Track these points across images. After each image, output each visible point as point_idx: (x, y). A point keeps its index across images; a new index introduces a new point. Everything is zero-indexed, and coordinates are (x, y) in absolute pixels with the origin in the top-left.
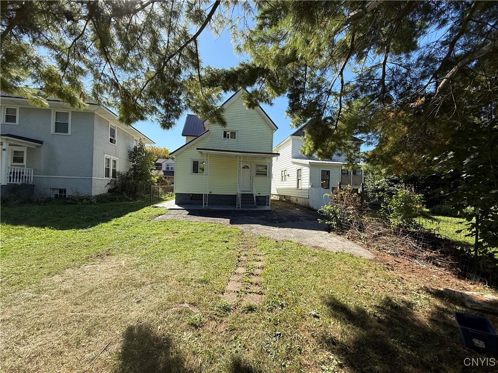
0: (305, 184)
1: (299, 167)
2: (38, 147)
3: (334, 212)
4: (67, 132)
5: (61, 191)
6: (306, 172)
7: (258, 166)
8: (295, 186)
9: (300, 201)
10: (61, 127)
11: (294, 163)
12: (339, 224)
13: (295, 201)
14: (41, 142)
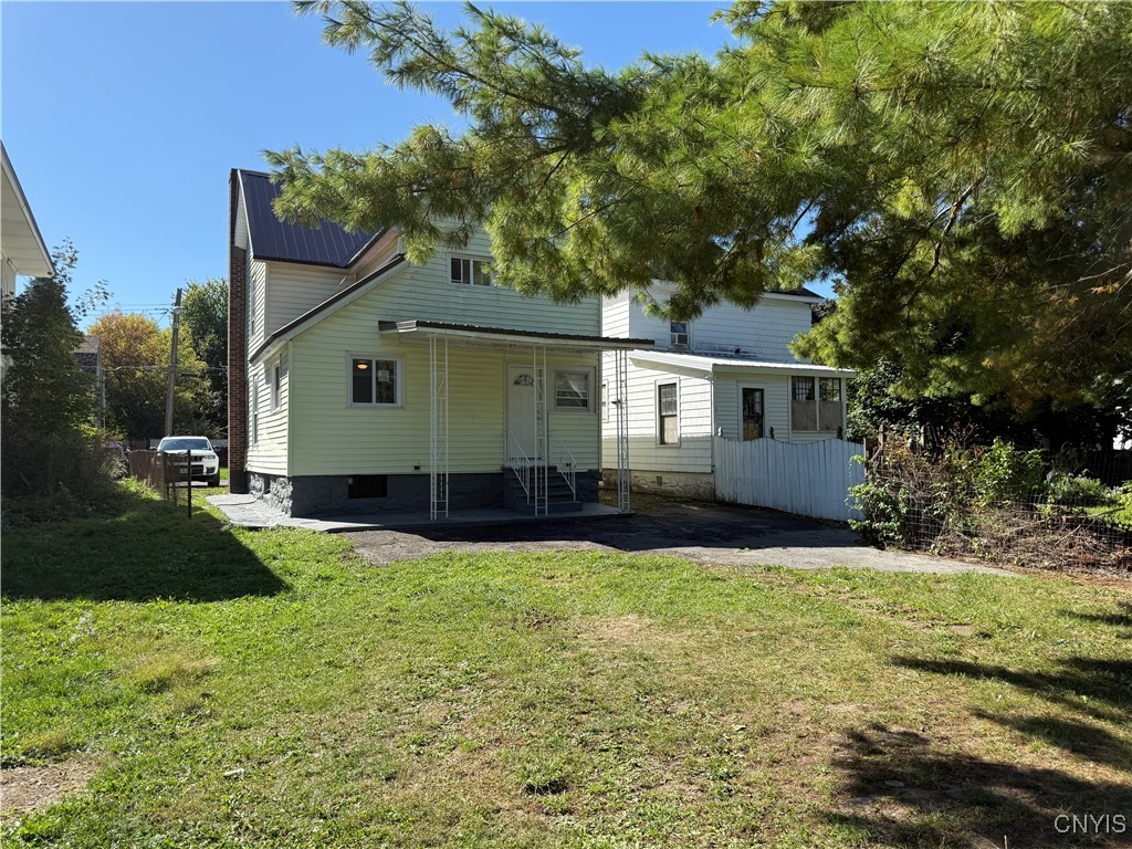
1: (666, 378)
6: (697, 394)
9: (674, 484)
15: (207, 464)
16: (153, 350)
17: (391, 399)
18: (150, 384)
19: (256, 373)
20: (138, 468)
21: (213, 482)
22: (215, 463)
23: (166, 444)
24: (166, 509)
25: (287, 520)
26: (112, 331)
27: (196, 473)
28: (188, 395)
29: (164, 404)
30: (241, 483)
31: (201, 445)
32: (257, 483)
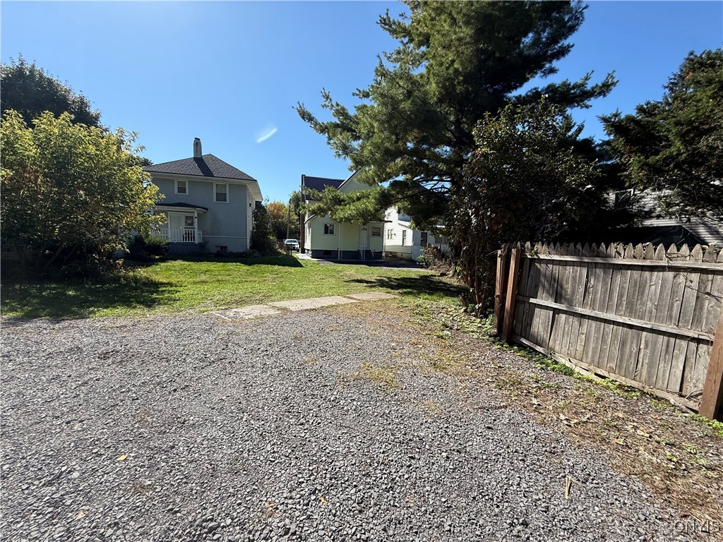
0: (409, 242)
1: (405, 229)
2: (204, 213)
3: (424, 259)
4: (226, 201)
5: (222, 248)
6: (410, 233)
7: (373, 228)
8: (401, 244)
9: (404, 256)
10: (221, 197)
11: (399, 224)
12: (426, 264)
13: (400, 256)
14: (207, 209)
15: (296, 246)
16: (283, 213)
17: (333, 233)
18: (283, 223)
19: (306, 225)
20: (281, 246)
21: (298, 251)
22: (298, 246)
23: (286, 241)
24: (287, 255)
25: (310, 258)
26: (274, 205)
27: (294, 249)
28: (293, 226)
29: (286, 229)
30: (303, 251)
31: (295, 242)
32: (306, 251)
